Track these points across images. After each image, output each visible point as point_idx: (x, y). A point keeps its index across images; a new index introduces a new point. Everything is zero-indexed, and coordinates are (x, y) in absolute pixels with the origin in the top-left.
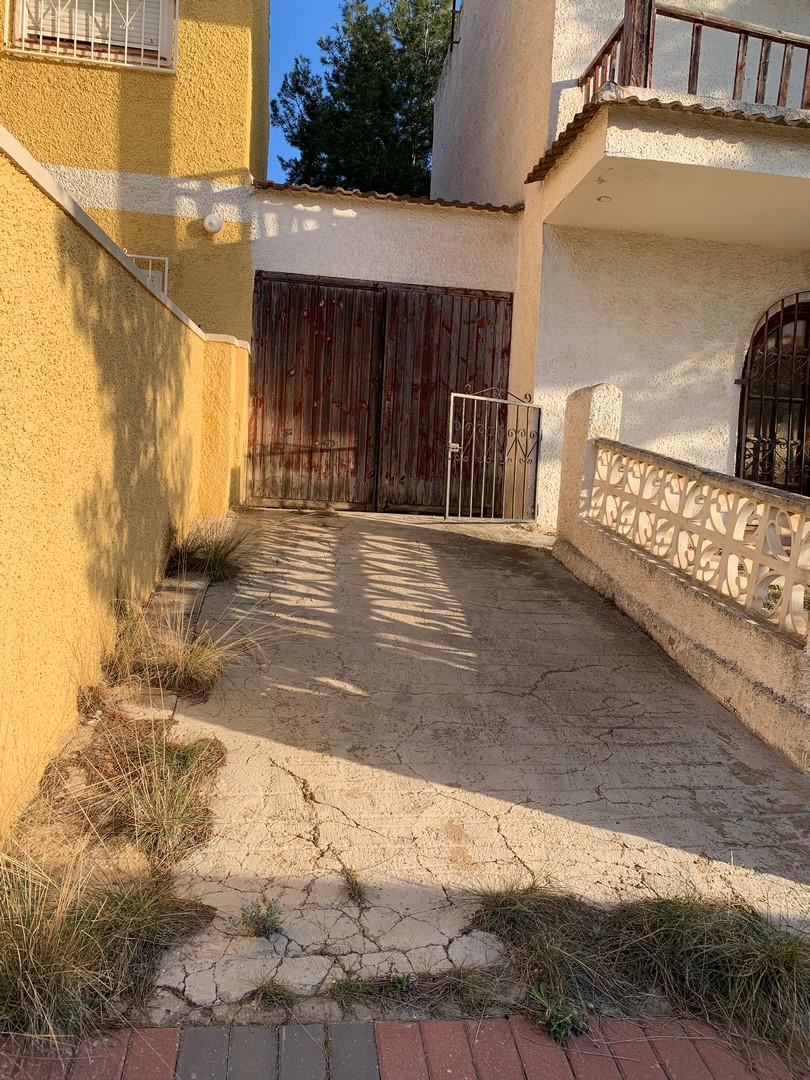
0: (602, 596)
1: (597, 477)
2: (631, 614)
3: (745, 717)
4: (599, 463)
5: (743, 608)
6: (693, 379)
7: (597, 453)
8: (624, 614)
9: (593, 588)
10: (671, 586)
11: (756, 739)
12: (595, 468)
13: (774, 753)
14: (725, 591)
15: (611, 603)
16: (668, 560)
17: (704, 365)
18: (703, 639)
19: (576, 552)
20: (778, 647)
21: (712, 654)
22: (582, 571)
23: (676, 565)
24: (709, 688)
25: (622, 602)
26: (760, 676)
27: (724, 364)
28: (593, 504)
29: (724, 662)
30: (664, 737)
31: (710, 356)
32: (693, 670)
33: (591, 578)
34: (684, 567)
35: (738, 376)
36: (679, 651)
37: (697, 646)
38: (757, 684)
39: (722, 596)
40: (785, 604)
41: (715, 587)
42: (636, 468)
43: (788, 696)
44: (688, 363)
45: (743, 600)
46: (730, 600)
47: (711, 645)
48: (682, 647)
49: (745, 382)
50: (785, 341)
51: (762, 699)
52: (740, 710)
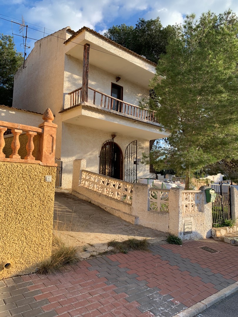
0: (88, 201)
1: (82, 177)
2: (95, 204)
3: (123, 218)
4: (83, 175)
5: (119, 201)
6: (91, 156)
7: (82, 173)
8: (94, 204)
9: (85, 200)
10: (105, 198)
11: (125, 221)
12: (82, 176)
13: (129, 222)
14: (115, 198)
15: (90, 202)
16: (102, 193)
17: (93, 153)
18: (112, 207)
19: (79, 193)
20: (127, 206)
21: (115, 209)
22: (81, 197)
23: (104, 194)
24: (115, 215)
25: (92, 202)
26: (124, 211)
27: (96, 153)
28: (81, 183)
29: (117, 210)
30: (113, 223)
31: (94, 151)
32: (112, 212)
33: (84, 198)
34: (106, 194)
35: (99, 156)
36: (107, 210)
37: (111, 208)
38: (124, 213)
39: (115, 199)
40: (127, 199)
41: (113, 197)
42: (93, 176)
43: (130, 213)
44: (90, 153)
45: (119, 199)
46: (117, 199)
47: (114, 207)
48: (108, 209)
49: (100, 157)
50: (107, 149)
51: (125, 215)
52: (122, 217)
